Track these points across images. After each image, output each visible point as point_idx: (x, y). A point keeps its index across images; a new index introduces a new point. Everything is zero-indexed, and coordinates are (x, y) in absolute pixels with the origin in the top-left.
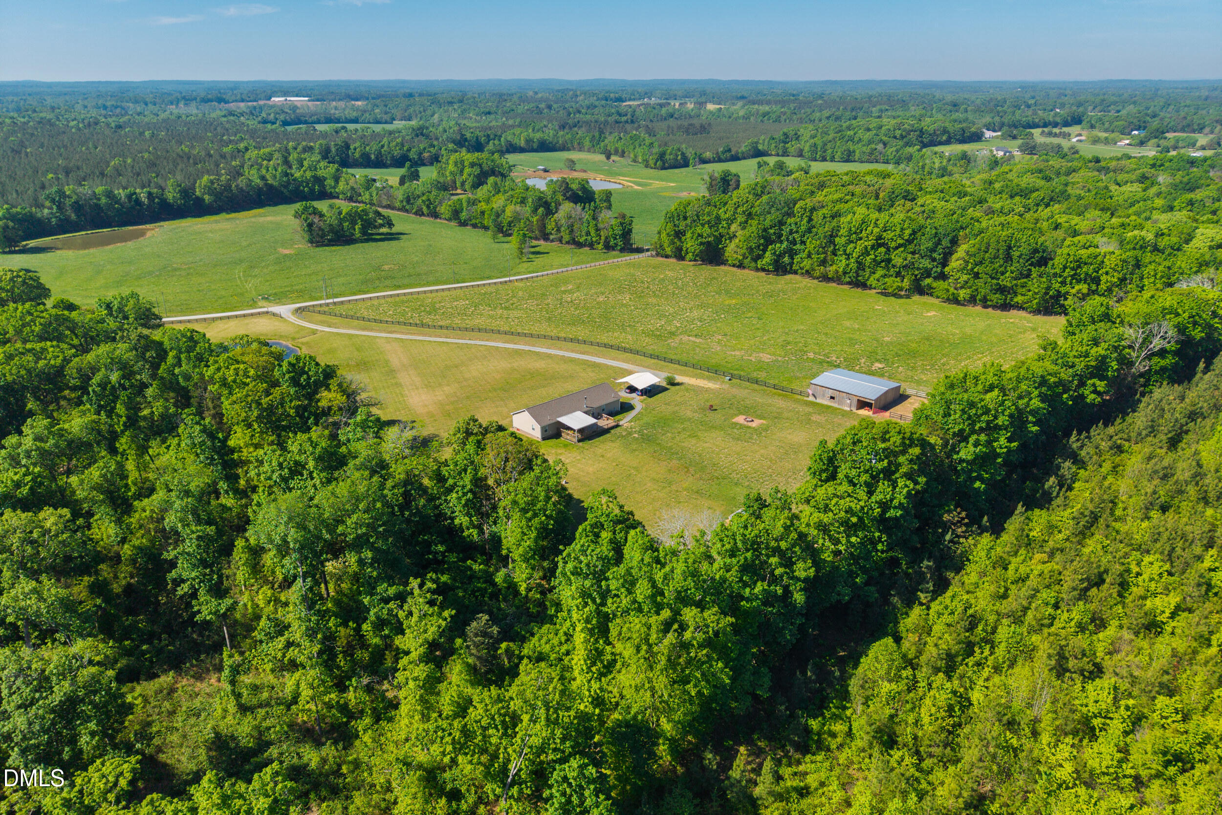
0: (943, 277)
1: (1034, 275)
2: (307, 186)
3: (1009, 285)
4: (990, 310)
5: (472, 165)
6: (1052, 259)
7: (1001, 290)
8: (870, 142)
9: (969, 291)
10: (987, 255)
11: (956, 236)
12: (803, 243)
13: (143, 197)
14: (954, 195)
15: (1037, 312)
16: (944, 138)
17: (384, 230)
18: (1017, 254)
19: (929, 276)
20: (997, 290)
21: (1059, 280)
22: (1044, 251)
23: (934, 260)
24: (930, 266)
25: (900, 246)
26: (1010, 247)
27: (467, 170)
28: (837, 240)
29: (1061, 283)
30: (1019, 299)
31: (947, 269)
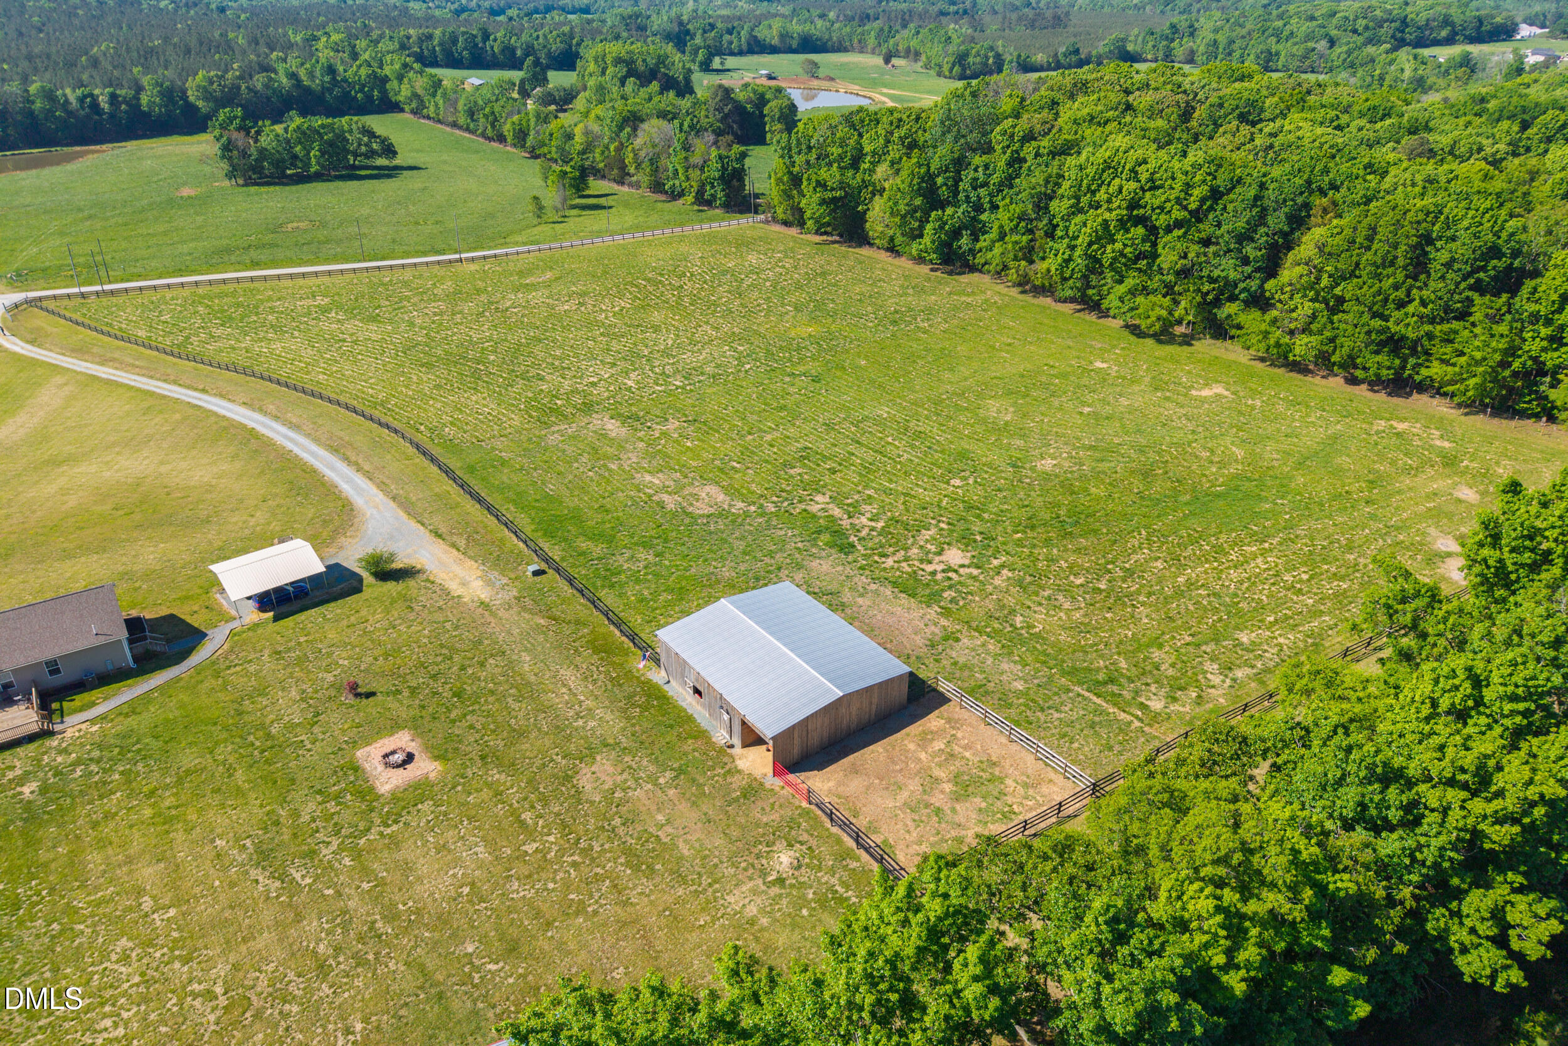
0: (1260, 302)
1: (1478, 316)
2: (361, 90)
3: (1411, 334)
4: (1363, 389)
5: (618, 61)
6: (1536, 274)
7: (1393, 344)
8: (1309, 37)
9: (1314, 340)
10: (1369, 255)
11: (1307, 206)
12: (995, 207)
13: (104, 102)
14: (1362, 115)
15: (1474, 406)
16: (1444, 33)
17: (381, 161)
18: (1444, 256)
19: (1232, 298)
20: (1382, 344)
21: (1545, 331)
22: (1516, 254)
23: (1246, 261)
24: (1233, 275)
25: (1178, 224)
26: (1427, 239)
27: (610, 70)
28: (1054, 205)
29: (1551, 339)
30: (1435, 370)
31: (1270, 285)
